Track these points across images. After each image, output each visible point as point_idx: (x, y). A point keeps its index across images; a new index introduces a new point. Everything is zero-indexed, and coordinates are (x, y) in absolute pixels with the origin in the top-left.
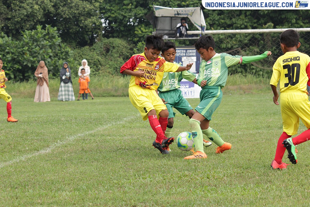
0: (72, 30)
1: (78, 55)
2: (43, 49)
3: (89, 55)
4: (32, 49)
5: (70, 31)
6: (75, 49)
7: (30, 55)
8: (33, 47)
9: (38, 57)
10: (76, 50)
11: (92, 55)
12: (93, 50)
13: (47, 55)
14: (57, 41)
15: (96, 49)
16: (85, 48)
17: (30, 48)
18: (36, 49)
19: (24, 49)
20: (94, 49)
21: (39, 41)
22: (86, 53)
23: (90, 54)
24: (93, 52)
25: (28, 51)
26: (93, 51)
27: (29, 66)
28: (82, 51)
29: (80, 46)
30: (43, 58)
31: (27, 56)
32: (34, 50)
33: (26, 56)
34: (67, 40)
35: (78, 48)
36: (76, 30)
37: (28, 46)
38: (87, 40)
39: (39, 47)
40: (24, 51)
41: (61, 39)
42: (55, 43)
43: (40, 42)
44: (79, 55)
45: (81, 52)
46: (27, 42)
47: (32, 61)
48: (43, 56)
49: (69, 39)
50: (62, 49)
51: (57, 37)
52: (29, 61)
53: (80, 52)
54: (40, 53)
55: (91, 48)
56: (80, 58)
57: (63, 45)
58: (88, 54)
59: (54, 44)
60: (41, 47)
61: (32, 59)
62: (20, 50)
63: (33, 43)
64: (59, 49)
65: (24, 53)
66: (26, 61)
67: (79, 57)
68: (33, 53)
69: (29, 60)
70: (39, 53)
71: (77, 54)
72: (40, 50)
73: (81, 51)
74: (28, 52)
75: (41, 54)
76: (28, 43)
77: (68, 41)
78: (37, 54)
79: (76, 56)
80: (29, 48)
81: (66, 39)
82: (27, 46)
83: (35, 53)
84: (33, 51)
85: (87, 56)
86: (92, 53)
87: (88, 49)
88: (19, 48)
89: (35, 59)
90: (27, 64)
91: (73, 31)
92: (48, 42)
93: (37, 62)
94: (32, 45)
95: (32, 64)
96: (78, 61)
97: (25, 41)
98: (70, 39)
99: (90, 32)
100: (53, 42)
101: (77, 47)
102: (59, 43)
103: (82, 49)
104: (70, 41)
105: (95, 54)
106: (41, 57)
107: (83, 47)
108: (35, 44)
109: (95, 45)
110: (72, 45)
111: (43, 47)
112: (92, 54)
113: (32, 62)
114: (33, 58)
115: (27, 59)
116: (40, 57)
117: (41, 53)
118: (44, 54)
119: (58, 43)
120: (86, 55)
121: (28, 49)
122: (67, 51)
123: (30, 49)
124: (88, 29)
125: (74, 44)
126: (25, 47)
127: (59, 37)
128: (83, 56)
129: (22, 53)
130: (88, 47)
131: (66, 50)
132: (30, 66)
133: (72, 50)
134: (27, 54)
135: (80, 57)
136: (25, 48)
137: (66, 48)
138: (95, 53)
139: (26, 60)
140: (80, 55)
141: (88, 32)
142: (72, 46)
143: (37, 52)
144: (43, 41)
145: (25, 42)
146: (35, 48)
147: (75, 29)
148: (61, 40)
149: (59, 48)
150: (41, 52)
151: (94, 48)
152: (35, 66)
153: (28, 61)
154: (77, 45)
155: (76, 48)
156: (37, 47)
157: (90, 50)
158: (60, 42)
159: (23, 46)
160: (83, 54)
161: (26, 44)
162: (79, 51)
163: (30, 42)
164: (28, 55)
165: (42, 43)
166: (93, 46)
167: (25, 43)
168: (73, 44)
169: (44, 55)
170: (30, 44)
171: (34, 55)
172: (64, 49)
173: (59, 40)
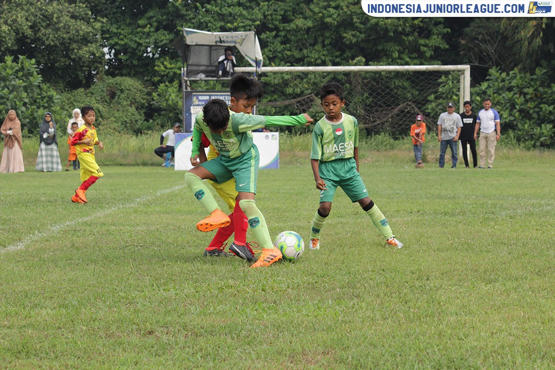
0: (58, 64)
1: (67, 102)
2: (15, 93)
3: (84, 101)
5: (56, 65)
6: (62, 92)
9: (7, 105)
10: (65, 94)
11: (89, 102)
12: (90, 95)
13: (20, 102)
15: (94, 92)
16: (79, 92)
18: (4, 92)
20: (92, 93)
21: (8, 80)
22: (80, 99)
23: (86, 100)
24: (90, 98)
26: (91, 96)
28: (74, 96)
29: (70, 89)
30: (14, 105)
34: (51, 78)
35: (68, 91)
36: (65, 64)
38: (81, 78)
39: (8, 89)
41: (42, 77)
42: (33, 84)
43: (10, 81)
44: (69, 101)
45: (72, 98)
49: (54, 78)
50: (44, 93)
51: (35, 73)
53: (70, 98)
54: (10, 98)
55: (88, 91)
56: (70, 107)
57: (44, 87)
58: (82, 100)
60: (11, 89)
64: (39, 93)
67: (68, 104)
70: (8, 99)
71: (65, 100)
72: (10, 93)
73: (72, 95)
75: (11, 100)
77: (53, 80)
78: (5, 100)
79: (64, 103)
81: (49, 78)
83: (2, 98)
85: (82, 103)
86: (88, 98)
87: (83, 93)
89: (2, 107)
91: (60, 65)
92: (21, 81)
93: (4, 111)
96: (67, 110)
98: (56, 78)
99: (86, 66)
100: (30, 81)
101: (66, 89)
102: (39, 83)
103: (74, 92)
104: (56, 80)
106: (12, 104)
107: (76, 90)
108: (2, 84)
109: (93, 87)
110: (58, 86)
111: (14, 88)
112: (89, 100)
116: (9, 104)
118: (16, 100)
119: (37, 84)
120: (79, 102)
122: (50, 95)
124: (84, 63)
125: (62, 86)
127: (38, 74)
128: (75, 104)
130: (83, 89)
131: (49, 93)
133: (58, 93)
135: (70, 105)
137: (50, 91)
138: (93, 99)
140: (71, 102)
141: (83, 66)
142: (58, 88)
143: (5, 96)
144: (15, 80)
146: (2, 90)
147: (63, 63)
148: (41, 79)
149: (38, 91)
150: (11, 96)
151: (92, 91)
154: (66, 87)
155: (65, 91)
156: (4, 88)
157: (86, 95)
158: (41, 82)
160: (74, 100)
162: (70, 96)
165: (13, 83)
166: (91, 89)
168: (60, 85)
169: (15, 102)
172: (46, 93)
173: (39, 78)
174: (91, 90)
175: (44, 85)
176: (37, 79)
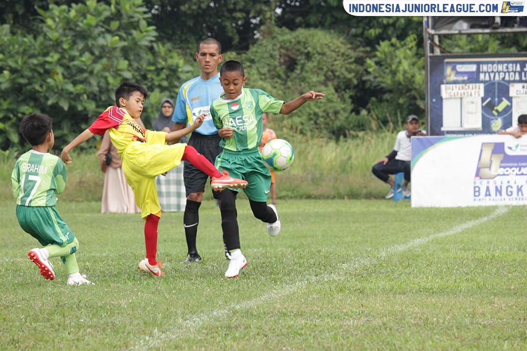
2: (104, 61)
4: (72, 59)
7: (64, 77)
8: (75, 53)
9: (90, 84)
12: (248, 64)
13: (114, 77)
14: (144, 36)
15: (256, 59)
17: (67, 56)
18: (83, 59)
19: (48, 59)
20: (252, 61)
21: (90, 36)
25: (62, 65)
26: (250, 67)
27: (61, 109)
30: (103, 84)
31: (58, 78)
32: (76, 63)
33: (55, 80)
34: (174, 34)
37: (60, 50)
38: (230, 34)
39: (92, 53)
40: (47, 67)
41: (157, 31)
42: (139, 43)
43: (95, 39)
46: (57, 40)
47: (71, 93)
48: (103, 80)
49: (179, 33)
50: (160, 60)
51: (143, 23)
52: (62, 93)
54: (95, 72)
55: (244, 56)
57: (161, 48)
59: (135, 43)
60: (97, 53)
61: (70, 87)
62: (35, 61)
63: (74, 43)
64: (151, 61)
65: (48, 72)
66: (53, 94)
68: (74, 71)
69: (62, 90)
70: (91, 73)
72: (95, 61)
74: (60, 70)
75: (97, 75)
76: (57, 44)
77: (177, 37)
78: (85, 75)
80: (62, 57)
81: (170, 32)
82: (56, 51)
83: (81, 71)
84: (74, 65)
88: (33, 56)
89: (80, 87)
90: (57, 103)
92: (117, 38)
93: (85, 96)
94: (71, 48)
95: (73, 103)
97: (51, 37)
98: (182, 33)
99: (240, 10)
100: (133, 39)
102: (151, 41)
104: (183, 37)
105: (254, 74)
106: (99, 83)
108: (81, 45)
109: (254, 49)
110: (188, 48)
111: (105, 52)
113: (72, 96)
114: (75, 83)
115: (57, 87)
116: (94, 82)
117: (98, 72)
118: (107, 74)
119: (147, 43)
121: (59, 60)
122: (172, 66)
123: (65, 58)
126: (51, 54)
127: (149, 24)
129: (42, 71)
130: (234, 54)
131: (170, 61)
132: (66, 108)
133: (187, 62)
134: (57, 74)
136: (52, 57)
137: (172, 57)
138: (254, 71)
139: (53, 91)
142: (188, 51)
143: (85, 68)
144: (104, 37)
145: (50, 40)
146: (81, 55)
148: (155, 34)
149: (150, 57)
150: (98, 67)
151: (252, 57)
152: (80, 108)
153: (61, 95)
156: (84, 53)
158: (153, 39)
159: (45, 51)
161: (53, 46)
163: (64, 39)
164: (60, 77)
165: (101, 41)
167: (51, 43)
168: (190, 46)
169: (106, 78)
170: (65, 46)
171: (79, 77)
172: (165, 60)
173: (150, 33)
174: (250, 54)
175: (161, 46)
176: (147, 35)
